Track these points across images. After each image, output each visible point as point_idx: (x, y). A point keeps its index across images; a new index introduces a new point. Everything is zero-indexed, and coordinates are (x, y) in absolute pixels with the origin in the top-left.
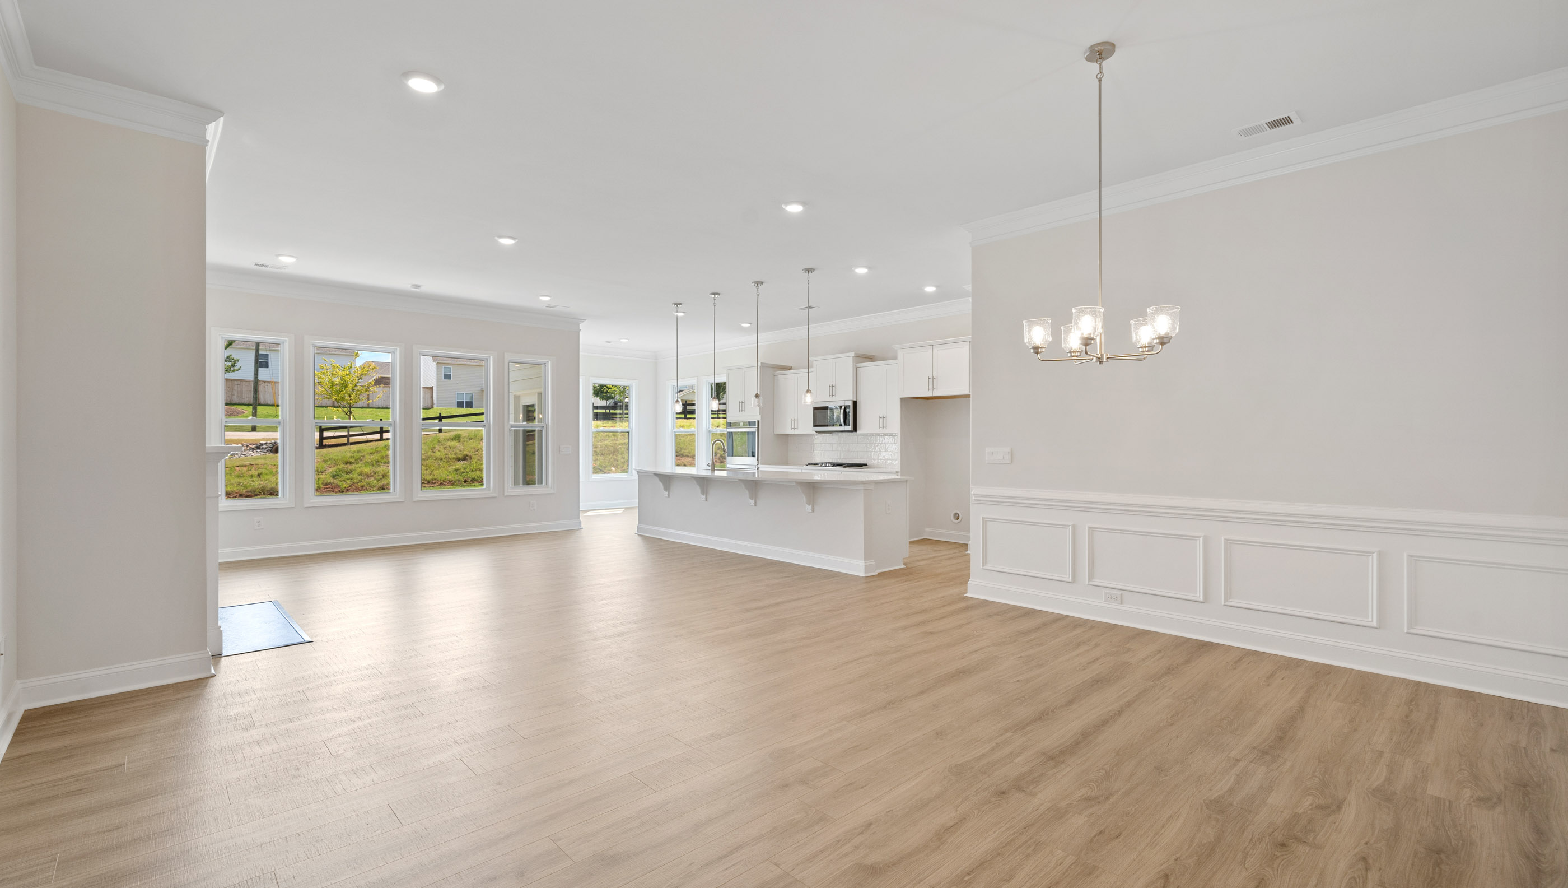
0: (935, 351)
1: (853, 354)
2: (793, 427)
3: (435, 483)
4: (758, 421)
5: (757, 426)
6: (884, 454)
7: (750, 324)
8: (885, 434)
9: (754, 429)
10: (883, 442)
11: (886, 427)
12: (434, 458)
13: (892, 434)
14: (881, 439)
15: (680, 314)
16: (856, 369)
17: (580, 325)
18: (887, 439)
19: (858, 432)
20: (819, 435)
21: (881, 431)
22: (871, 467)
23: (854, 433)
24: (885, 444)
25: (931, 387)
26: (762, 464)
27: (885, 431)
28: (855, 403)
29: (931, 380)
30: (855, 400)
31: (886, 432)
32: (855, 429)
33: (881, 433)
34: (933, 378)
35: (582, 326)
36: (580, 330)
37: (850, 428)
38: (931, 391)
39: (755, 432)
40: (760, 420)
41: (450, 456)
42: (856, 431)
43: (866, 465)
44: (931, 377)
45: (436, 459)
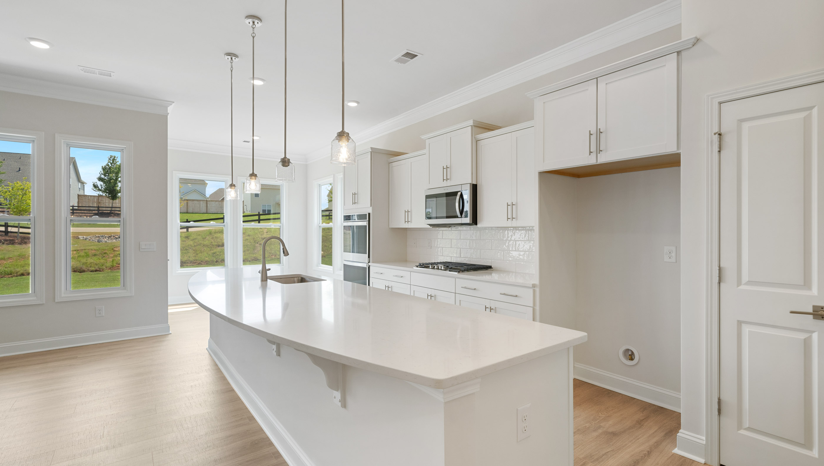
0: (601, 86)
1: (471, 123)
2: (406, 220)
3: (195, 263)
4: (369, 214)
5: (367, 220)
6: (515, 254)
7: (358, 102)
8: (516, 228)
9: (364, 223)
10: (513, 239)
11: (516, 218)
12: (202, 245)
13: (525, 227)
14: (510, 234)
15: (257, 83)
16: (476, 143)
17: (169, 108)
18: (518, 235)
19: (479, 225)
20: (434, 229)
21: (509, 224)
22: (498, 271)
23: (475, 226)
24: (516, 241)
25: (593, 149)
26: (373, 262)
27: (514, 223)
28: (474, 188)
29: (593, 138)
30: (475, 183)
31: (518, 225)
32: (475, 221)
33: (510, 226)
34: (599, 132)
35: (170, 109)
36: (169, 113)
37: (468, 220)
38: (594, 155)
39: (367, 226)
40: (371, 212)
41: (213, 243)
42: (476, 224)
43: (490, 267)
44: (593, 131)
45: (204, 246)
